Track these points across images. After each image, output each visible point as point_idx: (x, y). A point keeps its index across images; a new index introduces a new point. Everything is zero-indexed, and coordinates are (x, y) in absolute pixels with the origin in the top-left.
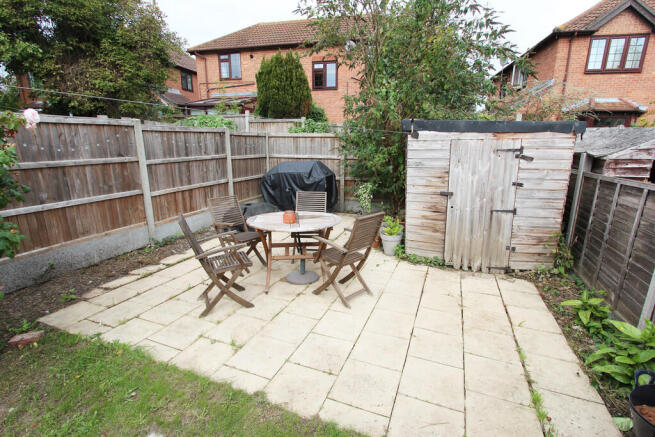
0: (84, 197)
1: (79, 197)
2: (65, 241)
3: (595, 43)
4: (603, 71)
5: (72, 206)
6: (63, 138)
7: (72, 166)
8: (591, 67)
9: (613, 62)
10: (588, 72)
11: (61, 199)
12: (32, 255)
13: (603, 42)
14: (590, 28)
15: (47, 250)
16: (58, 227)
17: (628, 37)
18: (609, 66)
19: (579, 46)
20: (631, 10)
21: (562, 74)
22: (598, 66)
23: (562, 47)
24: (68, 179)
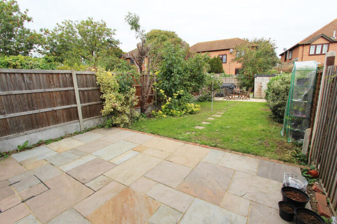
3: (311, 46)
4: (315, 54)
8: (310, 53)
9: (318, 52)
10: (310, 55)
13: (314, 46)
14: (309, 43)
17: (322, 45)
18: (317, 53)
19: (306, 48)
20: (322, 37)
21: (301, 57)
22: (313, 53)
23: (301, 48)
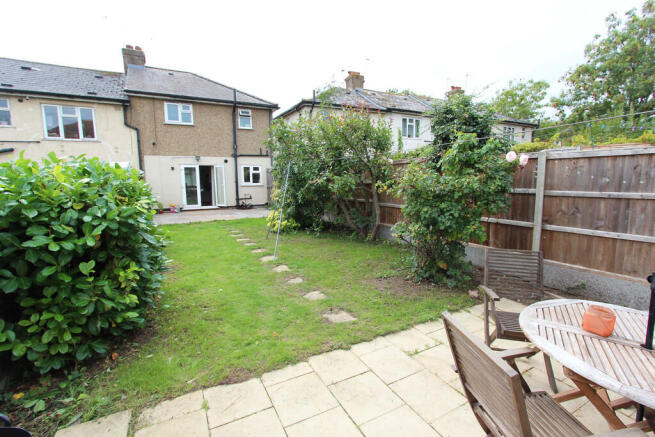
0: (643, 234)
1: (637, 233)
2: (608, 270)
5: (625, 240)
6: (638, 170)
7: (638, 199)
11: (615, 229)
12: (571, 268)
15: (585, 271)
16: (603, 255)
24: (630, 212)
